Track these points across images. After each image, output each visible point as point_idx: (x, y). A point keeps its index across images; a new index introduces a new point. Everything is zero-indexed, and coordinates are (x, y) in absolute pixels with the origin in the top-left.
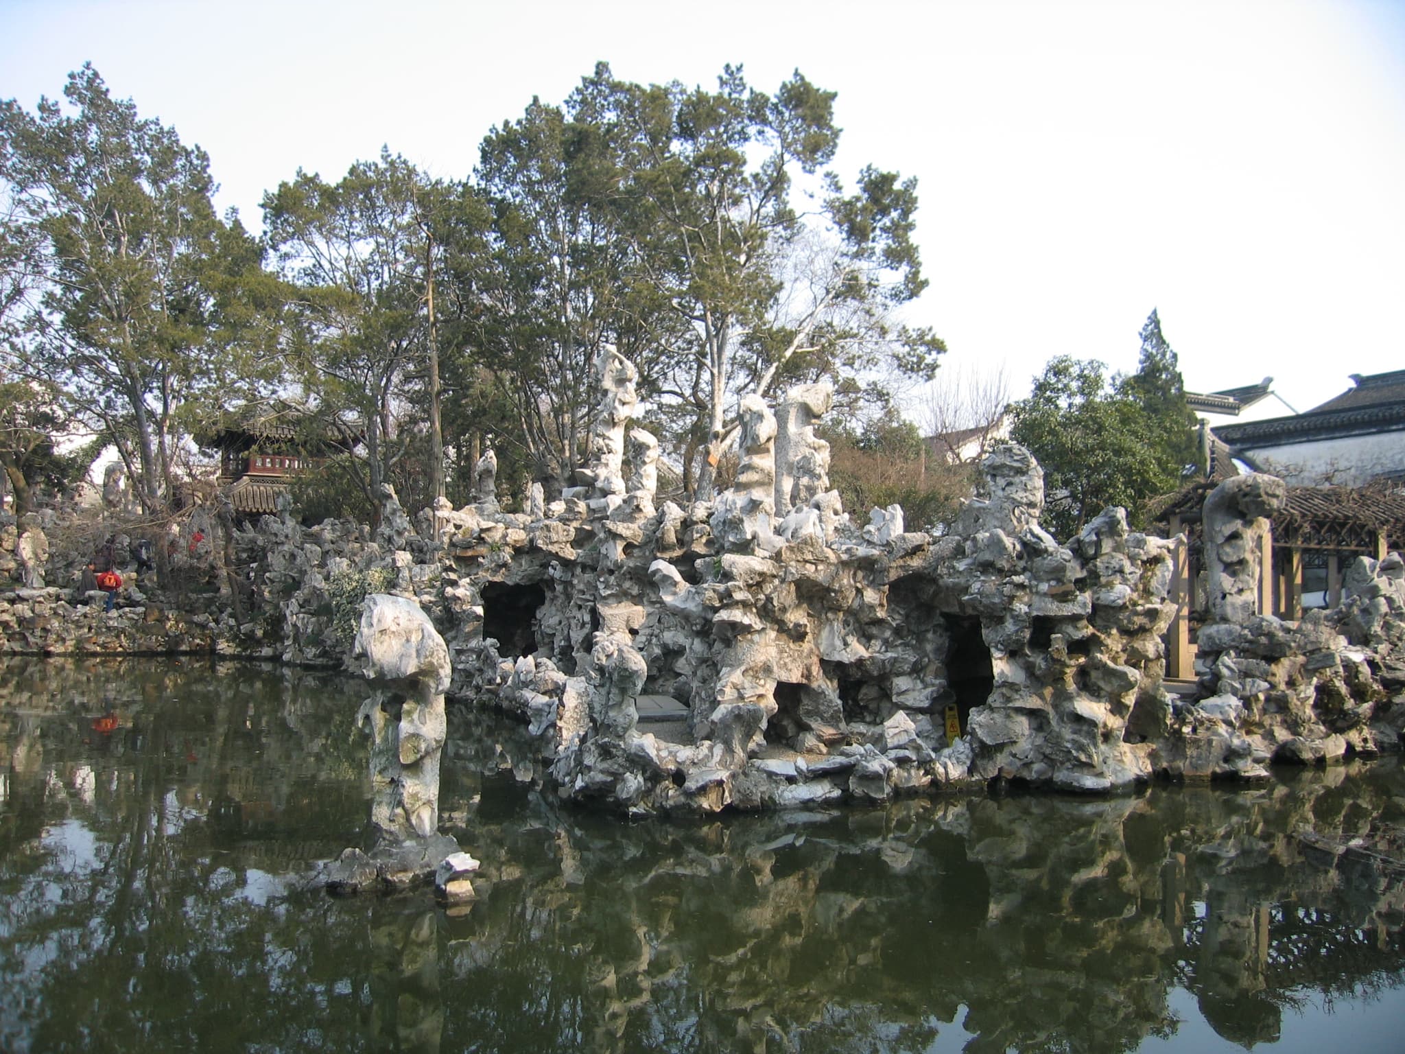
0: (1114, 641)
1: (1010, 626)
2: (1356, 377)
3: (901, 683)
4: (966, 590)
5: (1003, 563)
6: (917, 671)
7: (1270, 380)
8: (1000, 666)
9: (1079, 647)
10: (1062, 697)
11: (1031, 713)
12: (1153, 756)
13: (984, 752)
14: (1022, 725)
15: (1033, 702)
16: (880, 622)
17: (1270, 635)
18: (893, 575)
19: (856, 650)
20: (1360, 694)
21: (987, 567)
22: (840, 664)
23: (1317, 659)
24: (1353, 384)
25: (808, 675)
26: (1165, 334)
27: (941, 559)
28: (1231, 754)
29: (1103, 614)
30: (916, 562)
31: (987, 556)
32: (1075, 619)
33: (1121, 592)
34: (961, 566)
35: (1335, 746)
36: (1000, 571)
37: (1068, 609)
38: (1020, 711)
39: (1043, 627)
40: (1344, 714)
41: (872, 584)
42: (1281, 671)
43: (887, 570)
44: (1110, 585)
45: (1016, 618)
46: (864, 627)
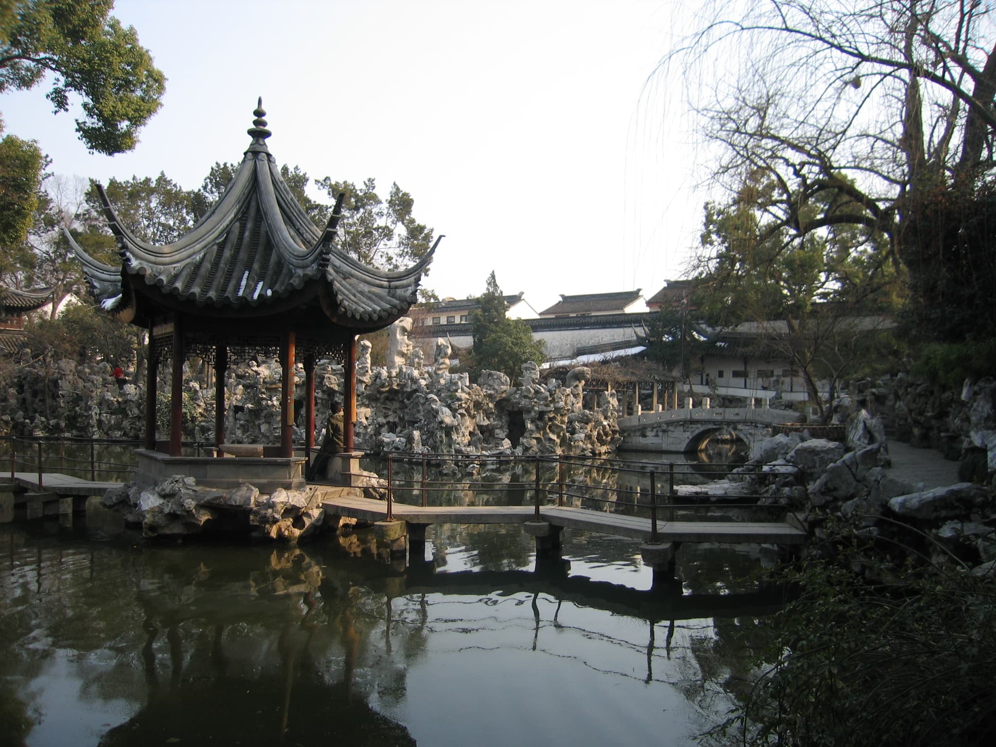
0: (559, 418)
1: (533, 414)
2: (562, 296)
3: (498, 431)
4: (519, 403)
5: (530, 396)
6: (501, 428)
7: (522, 293)
8: (529, 426)
9: (550, 419)
10: (545, 433)
11: (536, 438)
12: (563, 451)
13: (526, 449)
14: (534, 442)
15: (538, 435)
16: (492, 413)
17: (587, 416)
18: (498, 399)
19: (486, 423)
20: (606, 434)
21: (526, 397)
22: (482, 426)
23: (598, 423)
24: (561, 299)
25: (474, 429)
26: (498, 282)
27: (511, 395)
28: (584, 450)
29: (557, 410)
30: (504, 395)
31: (526, 394)
32: (550, 411)
33: (562, 404)
34: (517, 396)
35: (604, 449)
36: (529, 398)
37: (549, 409)
38: (534, 438)
39: (542, 414)
40: (603, 440)
41: (491, 402)
42: (589, 427)
43: (495, 397)
44: (558, 402)
45: (535, 411)
46: (488, 415)
